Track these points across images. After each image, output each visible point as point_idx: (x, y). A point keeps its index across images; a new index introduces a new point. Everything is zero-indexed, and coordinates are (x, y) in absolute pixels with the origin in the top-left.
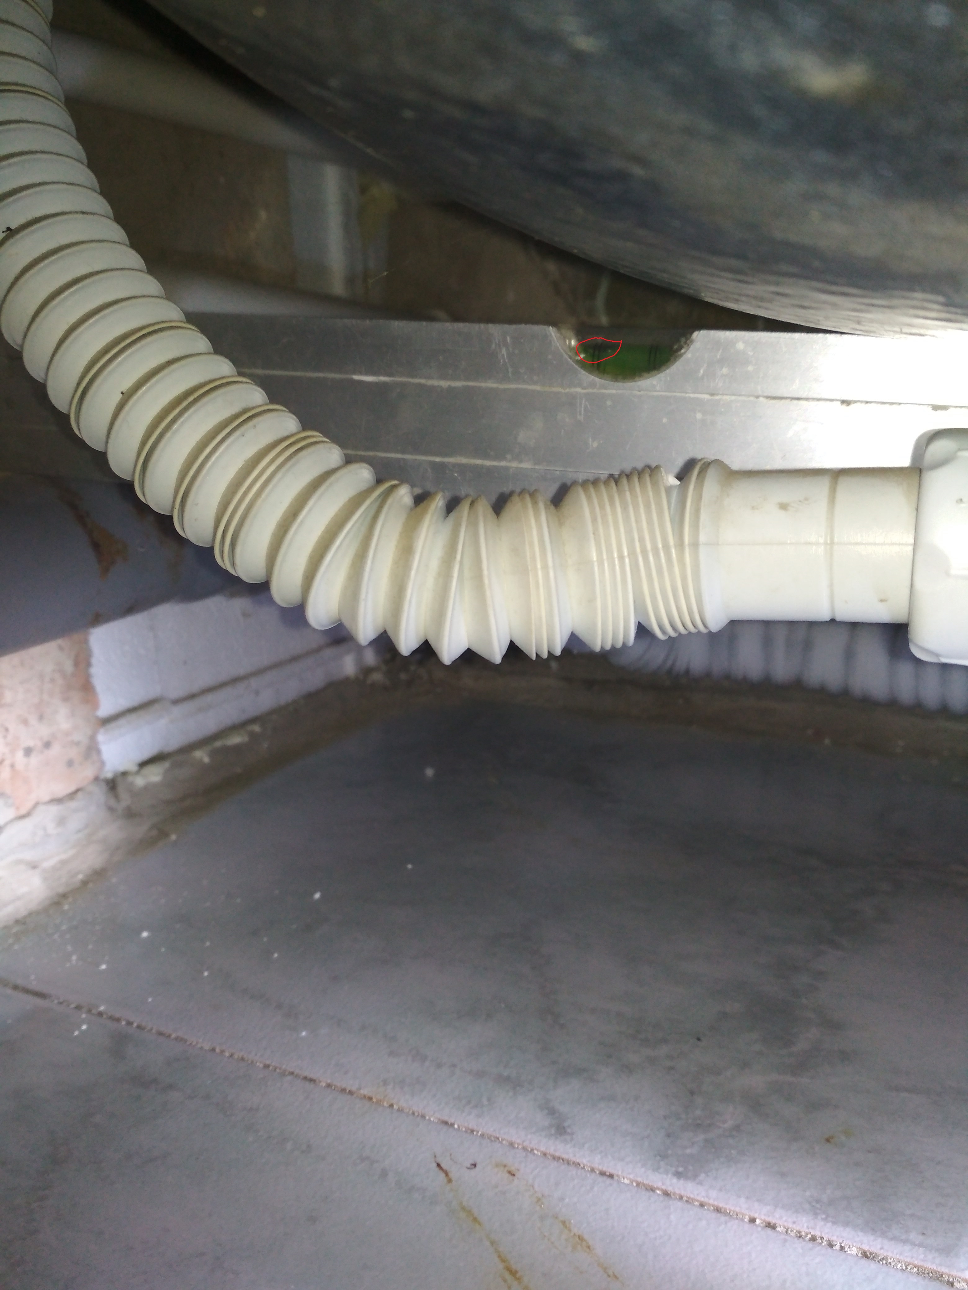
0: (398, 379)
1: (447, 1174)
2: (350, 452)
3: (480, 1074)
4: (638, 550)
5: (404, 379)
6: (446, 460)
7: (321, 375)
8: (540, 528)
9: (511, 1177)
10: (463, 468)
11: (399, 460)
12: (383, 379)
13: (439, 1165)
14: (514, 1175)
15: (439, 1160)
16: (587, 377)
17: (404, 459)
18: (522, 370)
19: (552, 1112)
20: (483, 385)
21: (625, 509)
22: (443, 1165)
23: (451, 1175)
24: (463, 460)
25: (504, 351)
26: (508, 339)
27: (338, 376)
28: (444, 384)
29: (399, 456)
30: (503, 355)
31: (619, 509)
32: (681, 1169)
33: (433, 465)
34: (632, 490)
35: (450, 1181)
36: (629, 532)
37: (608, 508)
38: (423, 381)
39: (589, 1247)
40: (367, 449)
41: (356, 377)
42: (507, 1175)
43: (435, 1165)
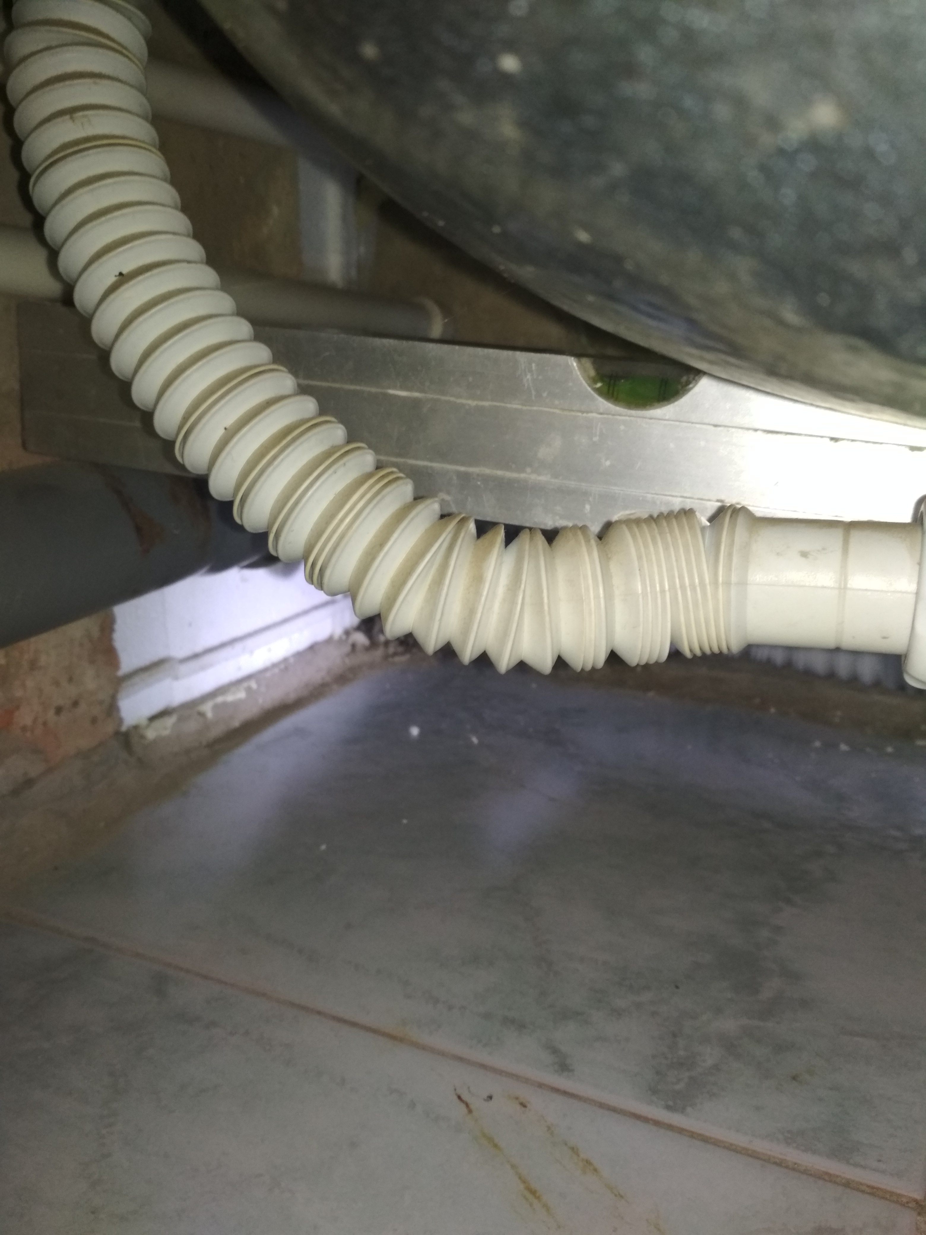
0: (430, 396)
1: (467, 1105)
2: (383, 458)
3: (487, 1016)
4: (678, 586)
5: (436, 397)
6: (471, 470)
7: (358, 388)
8: (592, 563)
9: (523, 1109)
10: (486, 479)
11: (427, 467)
12: (416, 394)
13: (459, 1097)
14: (525, 1106)
15: (459, 1092)
16: (603, 404)
17: (431, 467)
18: (545, 395)
19: (555, 1051)
20: (509, 406)
21: (666, 549)
22: (463, 1097)
23: (472, 1107)
24: (487, 471)
25: (529, 377)
26: (533, 365)
27: (374, 390)
28: (473, 403)
29: (429, 464)
30: (528, 380)
31: (661, 549)
32: (671, 1103)
33: (459, 474)
34: (671, 532)
35: (470, 1111)
36: (670, 570)
37: (652, 548)
38: (452, 399)
39: (596, 1170)
40: (399, 455)
41: (391, 392)
42: (518, 1107)
43: (455, 1097)
